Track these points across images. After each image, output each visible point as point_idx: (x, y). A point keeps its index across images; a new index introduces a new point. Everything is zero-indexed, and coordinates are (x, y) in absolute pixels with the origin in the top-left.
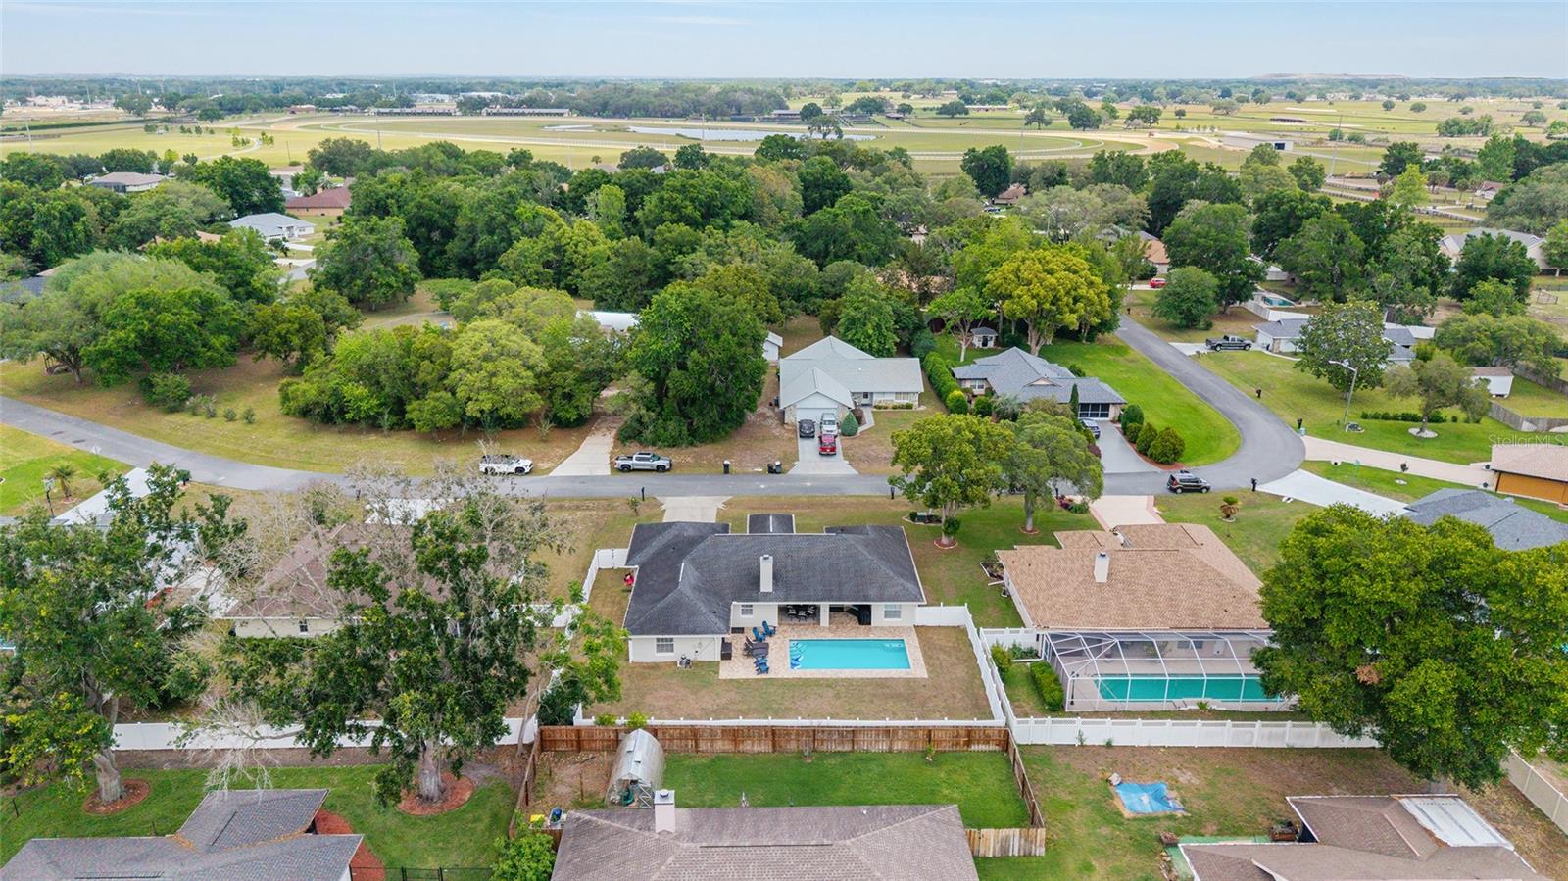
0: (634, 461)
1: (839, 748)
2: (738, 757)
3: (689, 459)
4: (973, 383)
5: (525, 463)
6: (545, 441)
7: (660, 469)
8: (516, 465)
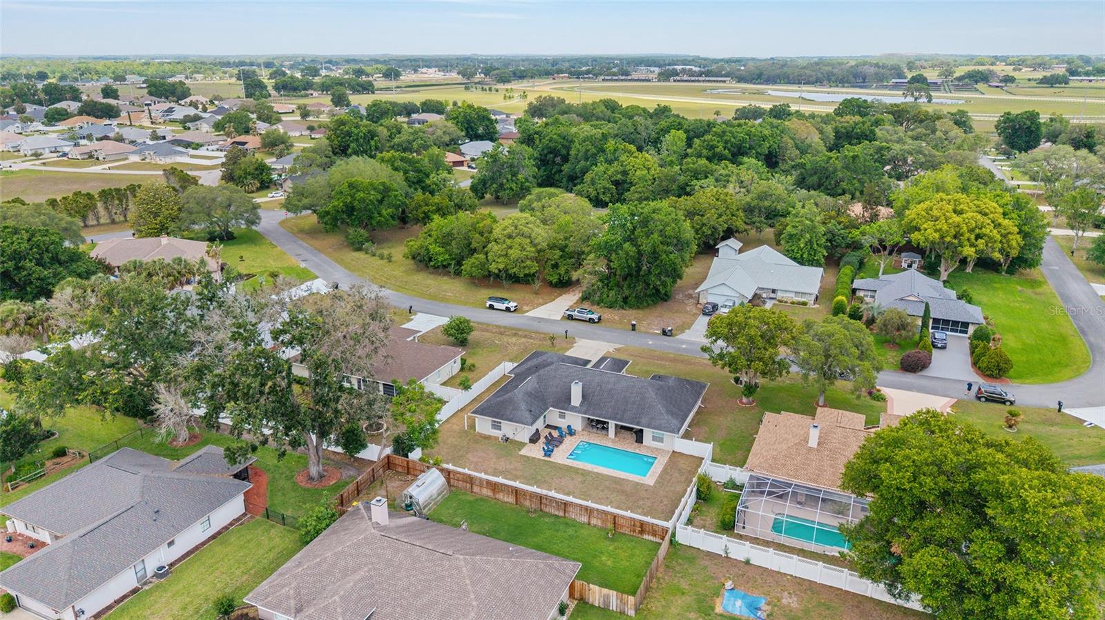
0: (576, 313)
1: (556, 513)
2: (493, 502)
3: (616, 317)
4: (866, 293)
5: (512, 305)
6: (537, 294)
7: (591, 321)
8: (506, 305)
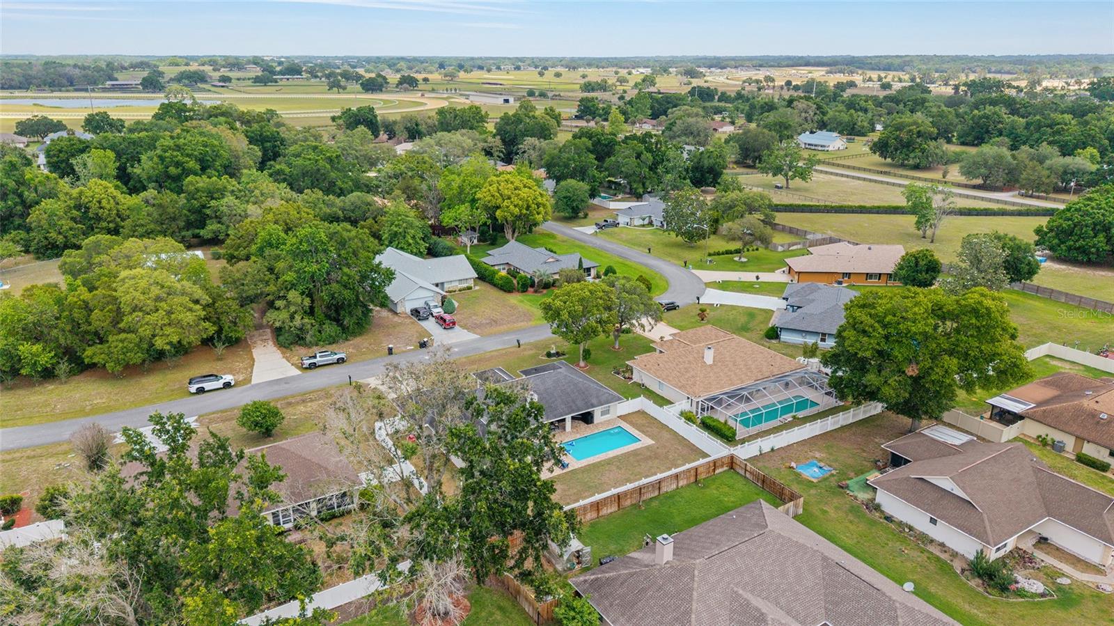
0: (318, 359)
4: (499, 267)
5: (228, 378)
6: (221, 359)
7: (340, 361)
8: (222, 382)
